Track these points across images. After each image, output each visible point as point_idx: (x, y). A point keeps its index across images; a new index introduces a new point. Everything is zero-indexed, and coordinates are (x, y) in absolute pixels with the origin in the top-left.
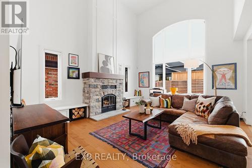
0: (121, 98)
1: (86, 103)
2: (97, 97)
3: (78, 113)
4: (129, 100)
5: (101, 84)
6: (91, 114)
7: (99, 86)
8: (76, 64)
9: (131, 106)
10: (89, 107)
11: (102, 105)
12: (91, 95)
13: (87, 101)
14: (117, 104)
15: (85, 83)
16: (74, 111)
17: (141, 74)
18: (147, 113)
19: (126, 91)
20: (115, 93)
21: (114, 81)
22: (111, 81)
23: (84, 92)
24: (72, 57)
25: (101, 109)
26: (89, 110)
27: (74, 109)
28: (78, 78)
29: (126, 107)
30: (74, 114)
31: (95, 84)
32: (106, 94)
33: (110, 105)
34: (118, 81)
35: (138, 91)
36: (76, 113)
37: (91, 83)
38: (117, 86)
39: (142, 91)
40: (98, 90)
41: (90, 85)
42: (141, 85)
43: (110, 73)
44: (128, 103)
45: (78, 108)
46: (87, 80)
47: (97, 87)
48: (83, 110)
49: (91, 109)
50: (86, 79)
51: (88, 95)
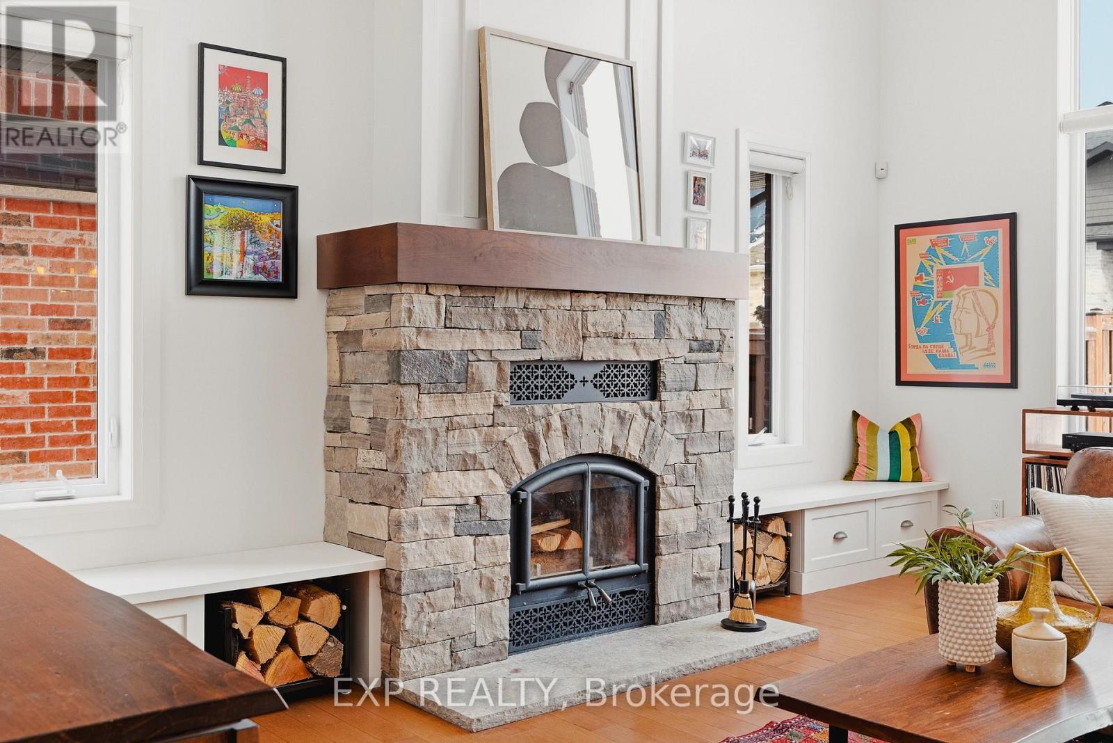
0: (713, 501)
1: (357, 541)
2: (473, 484)
3: (289, 640)
4: (790, 519)
5: (509, 348)
6: (408, 658)
7: (487, 373)
8: (262, 145)
9: (809, 582)
10: (389, 582)
11: (518, 571)
12: (414, 464)
13: (373, 521)
14: (665, 563)
15: (347, 340)
16: (245, 618)
17: (917, 246)
18: (1023, 669)
19: (761, 417)
20: (651, 441)
21: (640, 321)
22: (604, 317)
23: (338, 426)
24: (229, 77)
25: (502, 612)
26: (391, 609)
27: (249, 597)
28: (286, 288)
29: (763, 596)
30: (246, 646)
31: (453, 343)
32: (556, 449)
33: (594, 570)
34: (680, 315)
35: (888, 420)
36: (266, 640)
37: (406, 337)
38: (668, 375)
39: (931, 429)
40: (476, 406)
41: (396, 358)
42: (917, 365)
43: (583, 231)
44: (777, 549)
45: (288, 590)
46: (373, 304)
47: (467, 381)
48: (328, 608)
49: (410, 604)
50: (357, 297)
51: (377, 459)
